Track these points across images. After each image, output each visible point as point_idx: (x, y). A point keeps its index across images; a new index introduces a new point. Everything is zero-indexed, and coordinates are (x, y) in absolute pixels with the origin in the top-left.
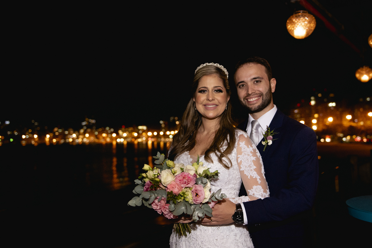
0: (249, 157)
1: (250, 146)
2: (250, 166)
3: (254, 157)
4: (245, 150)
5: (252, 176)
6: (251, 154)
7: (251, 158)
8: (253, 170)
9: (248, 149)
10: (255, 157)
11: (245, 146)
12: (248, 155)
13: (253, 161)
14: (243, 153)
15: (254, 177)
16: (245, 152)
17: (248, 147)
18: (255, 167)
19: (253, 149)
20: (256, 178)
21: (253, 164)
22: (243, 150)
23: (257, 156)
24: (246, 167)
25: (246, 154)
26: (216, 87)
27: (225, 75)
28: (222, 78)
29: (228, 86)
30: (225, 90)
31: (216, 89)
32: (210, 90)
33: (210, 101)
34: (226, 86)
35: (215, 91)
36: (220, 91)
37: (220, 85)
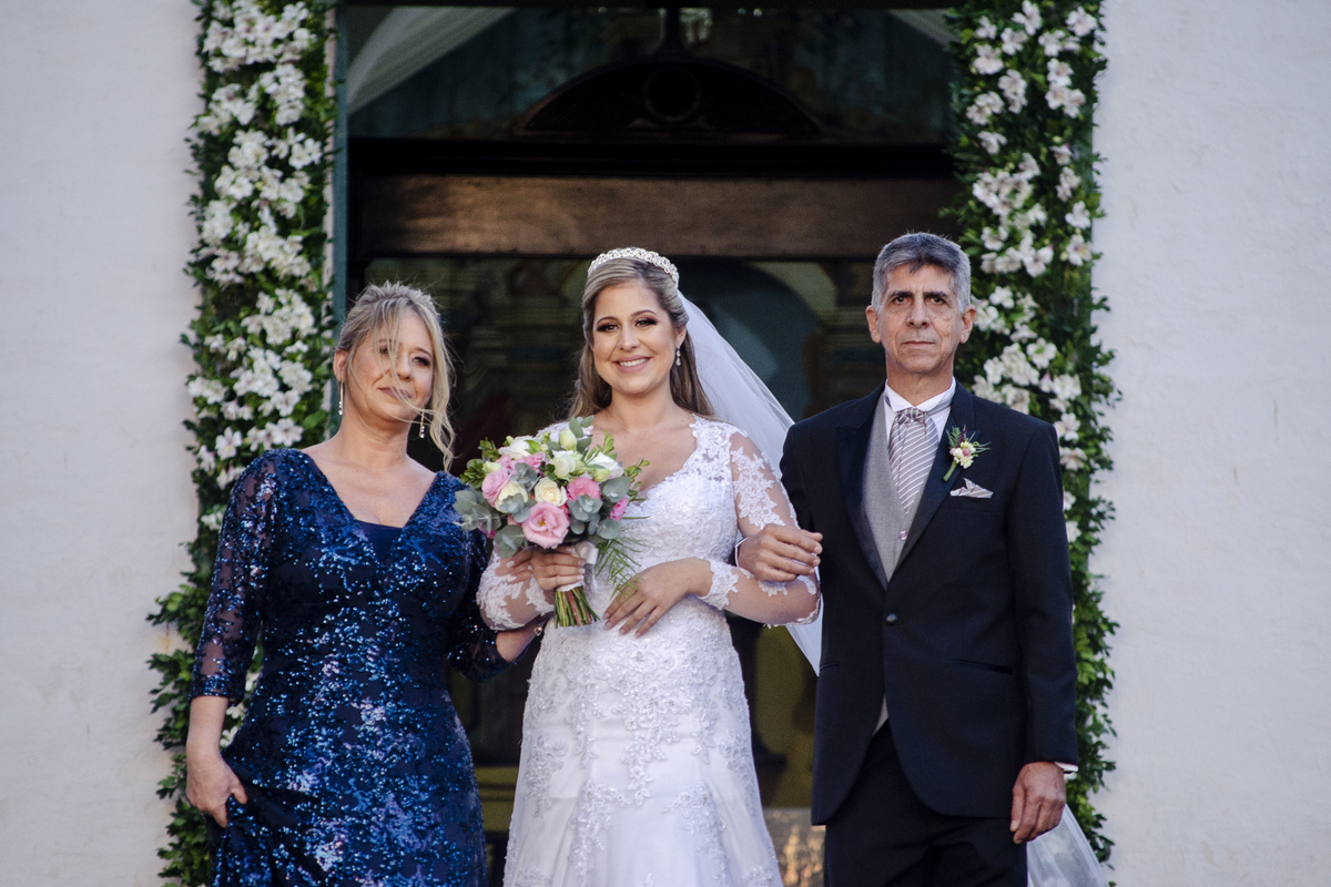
0: (756, 482)
1: (755, 457)
2: (761, 503)
3: (768, 480)
4: (745, 467)
6: (760, 475)
7: (761, 482)
8: (770, 510)
9: (753, 465)
10: (770, 482)
11: (745, 458)
12: (755, 477)
13: (768, 490)
14: (743, 476)
16: (746, 473)
17: (752, 459)
18: (773, 504)
19: (765, 463)
21: (767, 497)
22: (740, 469)
23: (774, 478)
24: (751, 506)
25: (748, 476)
26: (639, 313)
27: (664, 276)
28: (652, 289)
29: (674, 303)
30: (663, 318)
31: (639, 318)
32: (626, 324)
33: (629, 351)
34: (669, 305)
35: (638, 322)
36: (651, 322)
37: (651, 306)
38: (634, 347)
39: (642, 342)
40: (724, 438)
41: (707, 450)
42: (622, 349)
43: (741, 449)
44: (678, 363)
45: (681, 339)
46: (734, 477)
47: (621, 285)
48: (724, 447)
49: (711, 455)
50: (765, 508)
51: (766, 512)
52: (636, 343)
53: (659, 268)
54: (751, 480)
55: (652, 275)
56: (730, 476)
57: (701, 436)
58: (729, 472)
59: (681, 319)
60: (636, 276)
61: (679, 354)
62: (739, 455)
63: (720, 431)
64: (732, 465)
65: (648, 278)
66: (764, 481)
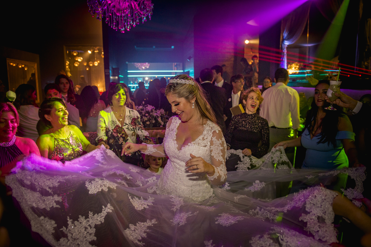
1: (220, 139)
2: (219, 154)
3: (222, 147)
4: (216, 142)
5: (220, 160)
6: (220, 145)
7: (220, 148)
8: (221, 156)
9: (218, 142)
10: (223, 147)
11: (216, 139)
12: (218, 146)
13: (221, 150)
14: (214, 145)
15: (221, 161)
19: (222, 142)
20: (222, 161)
24: (215, 154)
25: (216, 145)
50: (219, 155)
51: (219, 156)
54: (217, 147)
66: (221, 147)
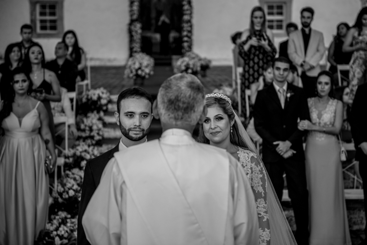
0: (258, 175)
16: (255, 171)
17: (257, 167)
21: (260, 180)
22: (253, 170)
26: (217, 116)
27: (226, 102)
28: (221, 107)
29: (230, 111)
30: (225, 117)
31: (217, 117)
32: (212, 120)
33: (214, 129)
34: (228, 112)
35: (216, 119)
36: (221, 118)
37: (221, 113)
38: (215, 128)
39: (218, 126)
40: (249, 158)
41: (243, 162)
42: (211, 129)
43: (254, 163)
44: (232, 131)
45: (233, 123)
46: (252, 173)
47: (210, 106)
48: (249, 162)
49: (244, 165)
52: (216, 127)
53: (224, 99)
55: (221, 102)
56: (251, 172)
57: (241, 157)
58: (250, 171)
59: (232, 116)
60: (215, 103)
61: (232, 128)
62: (253, 165)
63: (247, 155)
64: (251, 168)
65: (219, 103)
